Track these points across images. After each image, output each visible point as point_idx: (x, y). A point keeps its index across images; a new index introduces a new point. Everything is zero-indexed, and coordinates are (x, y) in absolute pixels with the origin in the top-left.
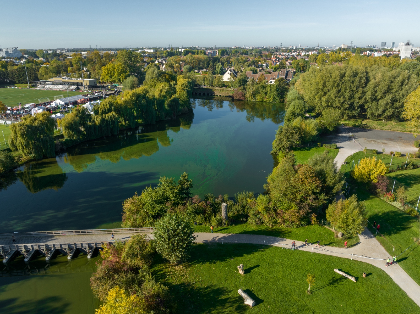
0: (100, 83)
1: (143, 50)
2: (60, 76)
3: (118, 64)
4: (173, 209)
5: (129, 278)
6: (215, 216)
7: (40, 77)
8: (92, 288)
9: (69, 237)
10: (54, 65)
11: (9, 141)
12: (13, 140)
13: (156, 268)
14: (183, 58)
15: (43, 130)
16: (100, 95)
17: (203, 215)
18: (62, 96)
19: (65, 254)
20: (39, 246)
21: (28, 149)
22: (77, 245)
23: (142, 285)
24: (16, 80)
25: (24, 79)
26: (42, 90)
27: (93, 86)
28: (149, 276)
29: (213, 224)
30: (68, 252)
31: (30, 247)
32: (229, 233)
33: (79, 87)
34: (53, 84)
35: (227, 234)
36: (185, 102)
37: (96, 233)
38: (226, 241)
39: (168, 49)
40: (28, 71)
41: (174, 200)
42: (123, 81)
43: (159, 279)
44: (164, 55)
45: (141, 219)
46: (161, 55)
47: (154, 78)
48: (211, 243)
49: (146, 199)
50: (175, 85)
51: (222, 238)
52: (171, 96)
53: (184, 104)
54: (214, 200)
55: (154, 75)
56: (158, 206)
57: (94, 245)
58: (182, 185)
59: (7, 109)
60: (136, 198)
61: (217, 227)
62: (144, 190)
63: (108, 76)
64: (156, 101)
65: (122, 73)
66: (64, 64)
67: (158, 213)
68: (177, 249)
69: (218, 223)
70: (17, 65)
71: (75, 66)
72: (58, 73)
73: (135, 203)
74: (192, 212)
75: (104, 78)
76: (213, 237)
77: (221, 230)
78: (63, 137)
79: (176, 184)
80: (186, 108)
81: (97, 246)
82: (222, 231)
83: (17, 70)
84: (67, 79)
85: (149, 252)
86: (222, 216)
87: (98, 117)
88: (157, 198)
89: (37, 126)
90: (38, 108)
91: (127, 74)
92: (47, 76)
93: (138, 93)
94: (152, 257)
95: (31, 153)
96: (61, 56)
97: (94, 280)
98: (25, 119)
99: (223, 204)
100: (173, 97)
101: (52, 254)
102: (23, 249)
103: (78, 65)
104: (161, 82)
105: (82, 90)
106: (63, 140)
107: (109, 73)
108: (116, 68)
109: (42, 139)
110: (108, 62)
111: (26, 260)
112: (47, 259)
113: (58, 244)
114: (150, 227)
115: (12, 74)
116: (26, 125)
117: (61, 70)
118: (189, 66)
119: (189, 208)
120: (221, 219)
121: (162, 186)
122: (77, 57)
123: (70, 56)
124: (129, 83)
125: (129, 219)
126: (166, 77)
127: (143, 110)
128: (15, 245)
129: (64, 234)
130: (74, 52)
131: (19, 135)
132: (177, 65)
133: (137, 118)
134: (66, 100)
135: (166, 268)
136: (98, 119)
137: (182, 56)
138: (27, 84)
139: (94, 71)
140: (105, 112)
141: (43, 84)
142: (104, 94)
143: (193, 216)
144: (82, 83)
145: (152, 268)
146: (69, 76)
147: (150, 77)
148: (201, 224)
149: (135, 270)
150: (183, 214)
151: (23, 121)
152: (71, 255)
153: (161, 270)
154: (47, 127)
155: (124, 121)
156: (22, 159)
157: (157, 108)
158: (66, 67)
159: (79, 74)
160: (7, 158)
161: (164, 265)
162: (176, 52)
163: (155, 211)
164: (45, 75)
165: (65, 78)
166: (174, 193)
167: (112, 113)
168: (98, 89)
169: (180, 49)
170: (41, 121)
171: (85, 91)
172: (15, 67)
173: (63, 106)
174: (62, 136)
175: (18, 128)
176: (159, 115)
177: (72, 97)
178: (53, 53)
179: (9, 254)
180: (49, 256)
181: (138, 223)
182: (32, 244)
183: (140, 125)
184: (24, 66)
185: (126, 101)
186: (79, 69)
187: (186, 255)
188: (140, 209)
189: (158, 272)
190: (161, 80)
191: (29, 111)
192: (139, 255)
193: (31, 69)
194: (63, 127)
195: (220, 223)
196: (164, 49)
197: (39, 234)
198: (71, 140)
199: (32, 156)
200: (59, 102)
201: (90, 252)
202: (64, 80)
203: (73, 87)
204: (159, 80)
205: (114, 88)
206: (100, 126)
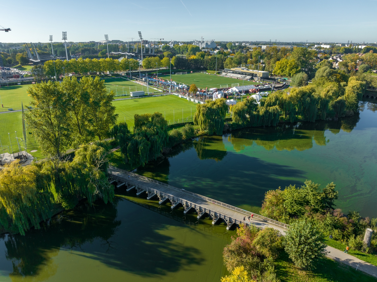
0: (272, 75)
1: (319, 46)
2: (240, 67)
3: (292, 59)
4: (311, 214)
5: (255, 262)
6: (355, 238)
7: (226, 66)
8: (224, 256)
9: (217, 206)
10: (238, 56)
11: (194, 117)
12: (196, 117)
13: (280, 264)
14: (362, 56)
15: (218, 112)
16: (269, 87)
17: (342, 231)
18: (238, 84)
19: (211, 219)
20: (195, 206)
21: (205, 125)
22: (221, 216)
23: (264, 273)
24: (208, 68)
25: (214, 67)
26: (224, 77)
27: (265, 78)
28: (272, 268)
29: (350, 245)
30: (214, 218)
31: (189, 204)
32: (368, 262)
33: (253, 77)
34: (233, 73)
35: (364, 261)
36: (353, 105)
37: (238, 211)
38: (361, 269)
39: (346, 45)
40: (218, 61)
41: (314, 206)
42: (293, 76)
43: (281, 275)
44: (341, 51)
45: (278, 213)
46: (337, 51)
47: (324, 77)
48: (343, 263)
49: (288, 196)
50: (345, 86)
51: (357, 263)
52: (337, 98)
53: (351, 107)
54: (359, 220)
55: (325, 73)
56: (297, 207)
57: (234, 221)
58: (326, 194)
59: (198, 91)
60: (279, 191)
61: (355, 250)
62: (288, 187)
63: (280, 70)
64: (320, 100)
65: (293, 69)
66: (246, 56)
67: (295, 212)
68: (304, 256)
69: (357, 246)
70: (211, 55)
71: (254, 59)
72: (239, 64)
73: (276, 197)
74: (330, 224)
75: (276, 72)
76: (346, 258)
77: (358, 254)
78: (232, 121)
79: (320, 190)
80: (352, 111)
81: (236, 222)
82: (359, 256)
83: (210, 59)
84: (245, 70)
85: (278, 246)
86: (364, 240)
87: (263, 108)
88: (299, 199)
89: (215, 109)
90: (219, 92)
91: (298, 69)
92: (230, 66)
93: (304, 91)
94: (279, 252)
95: (206, 129)
96: (244, 48)
97: (227, 251)
98: (208, 102)
99: (368, 229)
100: (340, 98)
101: (202, 215)
102: (185, 204)
103: (257, 58)
104: (330, 82)
105: (255, 80)
106: (231, 123)
107: (282, 67)
108: (289, 64)
109: (216, 120)
110: (283, 56)
111: (185, 212)
112: (198, 217)
113: (208, 209)
114: (284, 223)
115: (207, 62)
116: (207, 107)
117: (242, 61)
118: (367, 65)
119: (328, 219)
120: (361, 243)
121: (306, 189)
122: (258, 50)
123: (251, 48)
124: (298, 79)
125: (268, 208)
126: (336, 77)
127: (305, 107)
128: (181, 199)
129: (214, 203)
130: (255, 45)
131: (201, 114)
132: (353, 63)
133: (298, 113)
134: (240, 88)
135: (289, 268)
136: (262, 110)
137: (361, 54)
138: (215, 71)
139: (269, 64)
140: (270, 105)
141: (226, 72)
142: (273, 86)
143: (330, 228)
144: (256, 74)
145: (276, 262)
146: (247, 67)
147: (320, 75)
148: (336, 239)
149: (262, 257)
150: (320, 222)
151: (206, 103)
152: (215, 221)
153: (285, 268)
154: (221, 111)
155: (285, 115)
156: (199, 132)
157: (320, 107)
158: (247, 59)
159: (256, 66)
160: (190, 130)
161: (288, 264)
162: (354, 49)
163: (293, 210)
164: (229, 65)
165: (244, 69)
166: (316, 199)
167: (276, 107)
168: (269, 81)
169: (360, 45)
170: (218, 105)
171: (258, 82)
172: (210, 57)
173: (238, 93)
174: (230, 119)
175: (201, 109)
176: (320, 114)
177: (245, 87)
178: (239, 45)
179: (176, 204)
180: (200, 215)
181: (275, 214)
182: (191, 202)
183: (299, 120)
184: (216, 57)
185: (291, 98)
186: (257, 62)
187: (312, 265)
188: (280, 203)
189: (281, 268)
190: (331, 79)
191: (212, 94)
192: (268, 246)
193: (220, 59)
194: (233, 113)
195: (359, 247)
196: (342, 45)
197: (197, 196)
198: (237, 124)
199: (206, 131)
200: (235, 89)
201: (229, 225)
202: (243, 71)
203: (249, 77)
204: (328, 79)
205: (283, 81)
206: (263, 116)
